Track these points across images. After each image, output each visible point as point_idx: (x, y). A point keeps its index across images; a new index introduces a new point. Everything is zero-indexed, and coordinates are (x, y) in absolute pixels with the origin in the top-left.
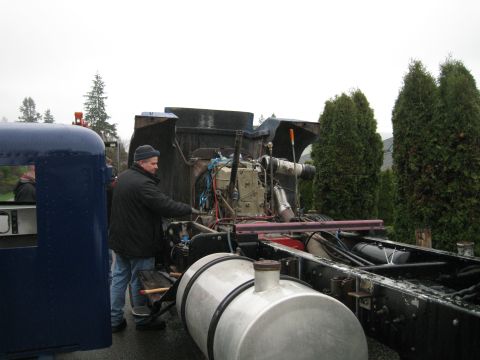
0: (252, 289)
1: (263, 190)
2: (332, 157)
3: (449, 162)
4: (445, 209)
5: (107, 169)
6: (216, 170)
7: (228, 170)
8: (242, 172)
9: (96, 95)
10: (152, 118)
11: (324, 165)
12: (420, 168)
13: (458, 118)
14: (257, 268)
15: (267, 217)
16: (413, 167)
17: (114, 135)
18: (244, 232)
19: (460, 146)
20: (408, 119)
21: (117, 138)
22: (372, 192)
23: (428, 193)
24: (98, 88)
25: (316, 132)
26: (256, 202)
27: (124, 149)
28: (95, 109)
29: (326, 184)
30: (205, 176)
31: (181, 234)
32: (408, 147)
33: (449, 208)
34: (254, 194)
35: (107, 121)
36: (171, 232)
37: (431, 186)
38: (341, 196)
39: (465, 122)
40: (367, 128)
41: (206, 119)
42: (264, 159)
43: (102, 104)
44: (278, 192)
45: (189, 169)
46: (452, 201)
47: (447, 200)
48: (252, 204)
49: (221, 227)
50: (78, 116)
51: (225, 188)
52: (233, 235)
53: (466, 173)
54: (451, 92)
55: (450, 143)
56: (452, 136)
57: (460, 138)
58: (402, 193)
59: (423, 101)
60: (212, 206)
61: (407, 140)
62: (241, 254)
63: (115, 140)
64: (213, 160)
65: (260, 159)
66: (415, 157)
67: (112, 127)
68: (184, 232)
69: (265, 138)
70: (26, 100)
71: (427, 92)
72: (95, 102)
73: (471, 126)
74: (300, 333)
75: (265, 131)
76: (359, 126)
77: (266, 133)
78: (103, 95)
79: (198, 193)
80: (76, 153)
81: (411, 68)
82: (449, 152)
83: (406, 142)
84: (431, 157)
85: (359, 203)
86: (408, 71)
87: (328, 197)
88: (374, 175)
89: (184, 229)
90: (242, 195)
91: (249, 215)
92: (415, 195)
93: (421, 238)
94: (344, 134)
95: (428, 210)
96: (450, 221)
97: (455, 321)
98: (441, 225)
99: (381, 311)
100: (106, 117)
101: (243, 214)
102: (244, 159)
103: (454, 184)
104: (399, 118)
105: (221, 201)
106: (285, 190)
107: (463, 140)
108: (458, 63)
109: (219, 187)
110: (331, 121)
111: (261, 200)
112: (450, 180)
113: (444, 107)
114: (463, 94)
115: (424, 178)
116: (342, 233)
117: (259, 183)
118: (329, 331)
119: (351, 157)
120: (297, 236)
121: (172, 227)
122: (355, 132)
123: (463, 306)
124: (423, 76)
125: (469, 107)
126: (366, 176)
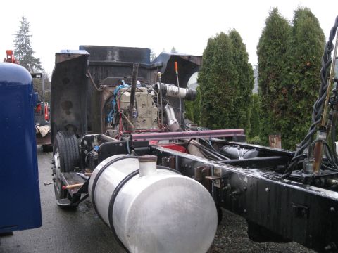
0: (138, 175)
1: (156, 109)
2: (213, 83)
3: (299, 85)
4: (297, 121)
5: (34, 95)
6: (119, 94)
7: (128, 94)
8: (139, 96)
9: (23, 33)
10: (69, 55)
11: (208, 89)
12: (278, 90)
13: (305, 52)
14: (141, 160)
15: (159, 130)
16: (272, 89)
17: (39, 67)
18: (139, 140)
19: (307, 73)
20: (268, 52)
21: (42, 70)
22: (246, 110)
23: (284, 109)
24: (25, 29)
25: (199, 63)
26: (151, 118)
27: (48, 79)
28: (23, 45)
29: (209, 104)
30: (111, 99)
31: (93, 144)
32: (269, 74)
33: (299, 120)
34: (149, 112)
35: (32, 55)
36: (85, 142)
37: (286, 103)
38: (221, 114)
39: (310, 54)
40: (241, 59)
41: (113, 54)
42: (156, 86)
43: (28, 41)
44: (168, 110)
45: (99, 94)
46: (302, 115)
47: (298, 114)
48: (147, 120)
49: (123, 138)
50: (9, 53)
51: (127, 108)
52: (131, 142)
53: (312, 93)
54: (300, 31)
55: (300, 71)
56: (301, 65)
57: (307, 66)
58: (265, 109)
59: (280, 38)
60: (117, 123)
61: (268, 69)
62: (135, 155)
63: (40, 71)
64: (118, 87)
65: (153, 85)
66: (274, 81)
67: (37, 61)
68: (95, 143)
69: (159, 68)
71: (282, 31)
72: (22, 40)
73: (315, 57)
74: (169, 202)
75: (159, 63)
76: (234, 58)
77: (160, 65)
78: (29, 34)
79: (107, 113)
80: (10, 83)
81: (271, 13)
82: (299, 77)
83: (267, 70)
84: (285, 81)
85: (235, 118)
87: (211, 114)
88: (246, 96)
89: (95, 140)
90: (140, 114)
91: (146, 128)
92: (274, 111)
93: (273, 142)
94: (223, 64)
95: (284, 122)
96: (300, 130)
97: (267, 189)
98: (294, 133)
99: (226, 187)
100: (32, 52)
101: (141, 128)
102: (142, 86)
103: (303, 102)
104: (262, 51)
105: (124, 119)
106: (174, 109)
107: (309, 68)
108: (306, 9)
109: (122, 107)
110: (212, 54)
111: (155, 117)
112: (300, 99)
113: (295, 43)
114: (309, 33)
115: (281, 98)
116: (212, 139)
117: (153, 104)
118: (190, 201)
119: (229, 83)
120: (181, 143)
121: (86, 139)
122: (231, 63)
123: (272, 179)
124: (280, 19)
125: (313, 43)
126: (241, 97)
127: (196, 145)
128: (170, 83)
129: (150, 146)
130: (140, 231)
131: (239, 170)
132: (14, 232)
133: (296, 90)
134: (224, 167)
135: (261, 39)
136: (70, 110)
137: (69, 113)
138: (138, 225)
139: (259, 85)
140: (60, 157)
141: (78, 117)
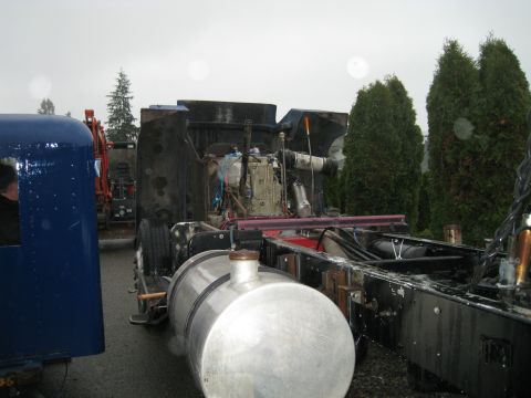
1: (279, 187)
2: (365, 153)
3: (488, 153)
4: (485, 205)
6: (228, 166)
7: (239, 165)
8: (255, 168)
9: (120, 94)
11: (357, 161)
12: (457, 160)
13: (498, 104)
14: (233, 258)
15: (283, 216)
16: (449, 159)
18: (247, 229)
19: (501, 135)
20: (443, 106)
22: (411, 191)
23: (467, 188)
24: (123, 87)
26: (272, 199)
28: (120, 110)
29: (360, 183)
31: (188, 237)
32: (444, 137)
33: (489, 204)
34: (269, 191)
35: (133, 123)
36: (177, 234)
37: (469, 180)
40: (404, 119)
41: (224, 113)
43: (127, 105)
44: (297, 189)
45: (202, 167)
46: (493, 196)
47: (488, 195)
48: (267, 202)
50: (89, 114)
51: (237, 185)
52: (235, 232)
53: (508, 165)
54: (490, 75)
55: (490, 132)
56: (492, 123)
57: (500, 125)
58: (438, 189)
59: (460, 85)
61: (442, 130)
64: (227, 157)
65: (276, 153)
66: (451, 148)
68: (191, 234)
70: (44, 102)
71: (464, 75)
72: (119, 103)
73: (512, 112)
74: (274, 327)
75: (288, 124)
76: (395, 118)
77: (290, 126)
78: (129, 95)
81: (446, 49)
82: (489, 142)
83: (441, 132)
84: (469, 148)
85: (396, 203)
86: (443, 52)
87: (362, 197)
88: (412, 172)
89: (191, 230)
90: (256, 191)
91: (263, 214)
92: (452, 190)
93: (450, 236)
94: (379, 127)
95: (466, 207)
96: (490, 219)
97: (436, 310)
98: (481, 223)
99: (370, 304)
100: (132, 118)
101: (257, 214)
102: (261, 155)
103: (495, 178)
104: (433, 104)
107: (504, 128)
108: (500, 43)
109: (231, 184)
110: (364, 113)
111: (277, 198)
112: (490, 173)
113: (482, 92)
114: (505, 76)
115: (462, 172)
116: (358, 229)
117: (274, 179)
118: (309, 325)
119: (387, 152)
120: (314, 236)
121: (179, 228)
122: (390, 124)
123: (446, 292)
124: (461, 58)
125: (510, 91)
126: (405, 173)
127: (333, 238)
128: (299, 150)
129: (264, 239)
130: (226, 373)
131: (391, 276)
132: (74, 359)
133: (484, 160)
134: (368, 270)
135: (433, 88)
136: (164, 190)
137: (161, 194)
138: (224, 362)
139: (430, 154)
140: (144, 255)
141: (174, 199)
